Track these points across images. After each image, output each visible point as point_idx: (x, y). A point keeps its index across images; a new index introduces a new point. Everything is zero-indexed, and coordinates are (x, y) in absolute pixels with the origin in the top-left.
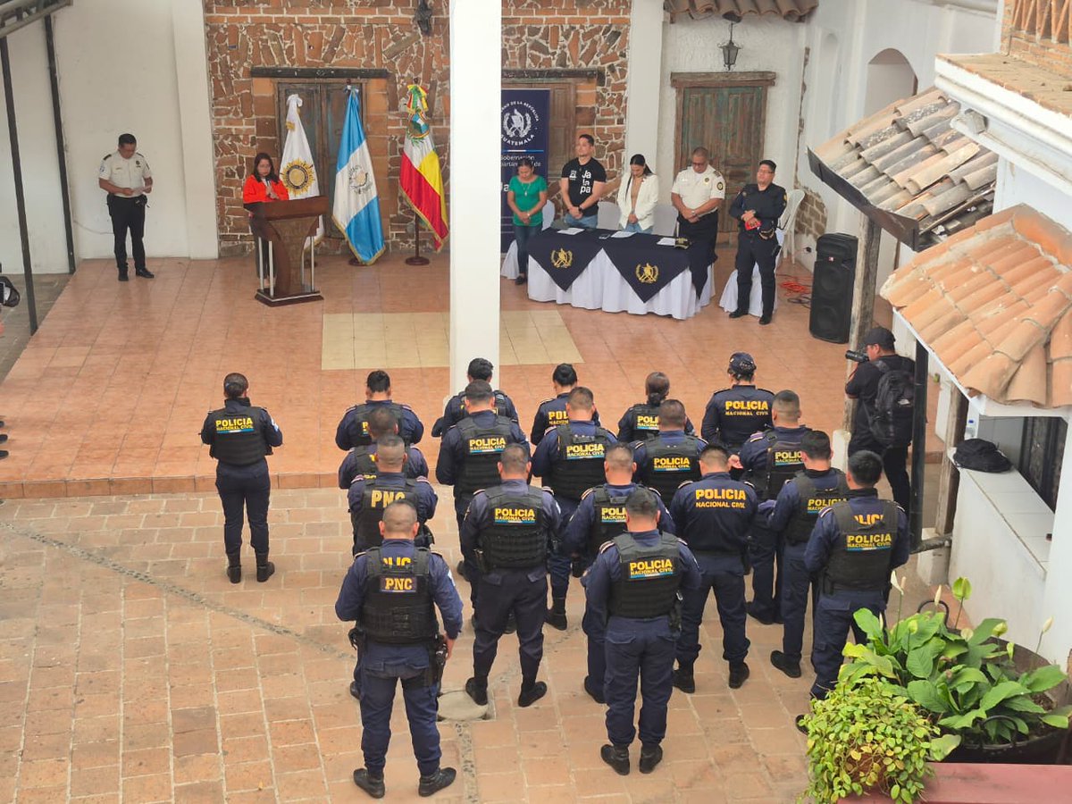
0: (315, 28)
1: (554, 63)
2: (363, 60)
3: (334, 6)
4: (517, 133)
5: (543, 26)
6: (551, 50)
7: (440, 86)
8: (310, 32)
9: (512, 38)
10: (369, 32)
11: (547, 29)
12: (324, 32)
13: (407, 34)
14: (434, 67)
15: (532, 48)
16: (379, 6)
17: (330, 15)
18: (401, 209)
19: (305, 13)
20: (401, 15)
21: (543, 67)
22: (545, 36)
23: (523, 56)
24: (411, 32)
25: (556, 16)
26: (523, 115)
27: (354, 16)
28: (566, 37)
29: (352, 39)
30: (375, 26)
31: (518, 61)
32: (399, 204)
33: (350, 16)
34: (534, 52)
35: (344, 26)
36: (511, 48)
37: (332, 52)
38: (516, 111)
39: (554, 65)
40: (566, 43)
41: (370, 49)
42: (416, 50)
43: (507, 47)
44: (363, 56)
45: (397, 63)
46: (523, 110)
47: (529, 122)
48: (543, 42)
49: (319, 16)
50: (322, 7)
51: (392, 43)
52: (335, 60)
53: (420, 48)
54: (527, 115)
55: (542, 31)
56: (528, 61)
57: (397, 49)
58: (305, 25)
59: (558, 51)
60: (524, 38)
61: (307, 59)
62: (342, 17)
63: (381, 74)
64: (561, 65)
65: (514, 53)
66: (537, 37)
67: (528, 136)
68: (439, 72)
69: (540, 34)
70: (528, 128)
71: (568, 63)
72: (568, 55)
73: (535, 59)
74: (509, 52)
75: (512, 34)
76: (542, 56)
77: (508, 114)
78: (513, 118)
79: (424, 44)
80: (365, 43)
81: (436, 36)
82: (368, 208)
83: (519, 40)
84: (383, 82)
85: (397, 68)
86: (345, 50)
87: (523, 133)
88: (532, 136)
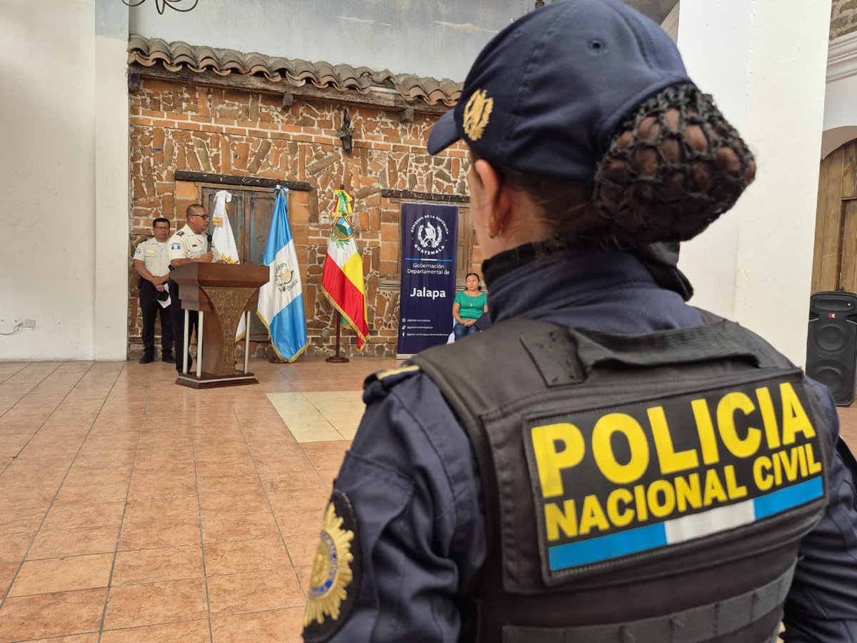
0: (242, 139)
1: (455, 190)
2: (287, 174)
3: (262, 121)
4: (430, 243)
5: (447, 158)
6: (452, 179)
7: (358, 203)
8: (236, 142)
9: (420, 165)
10: (294, 148)
11: (449, 161)
12: (251, 144)
13: (329, 154)
14: (352, 185)
15: (437, 175)
16: (304, 125)
17: (257, 129)
18: (317, 315)
19: (233, 125)
20: (323, 135)
21: (446, 193)
22: (448, 167)
23: (429, 182)
24: (333, 152)
25: (458, 150)
26: (435, 227)
27: (280, 131)
28: (466, 169)
29: (278, 153)
30: (299, 144)
31: (425, 186)
32: (316, 310)
33: (277, 132)
34: (438, 179)
35: (270, 141)
36: (420, 174)
37: (258, 164)
38: (429, 224)
39: (455, 192)
40: (465, 174)
41: (294, 164)
42: (336, 169)
43: (417, 174)
44: (287, 169)
45: (319, 179)
46: (435, 224)
47: (440, 235)
48: (446, 171)
49: (247, 129)
50: (249, 120)
51: (315, 161)
52: (260, 171)
53: (341, 168)
54: (439, 228)
55: (446, 162)
56: (434, 187)
57: (320, 166)
58: (233, 136)
59: (459, 181)
60: (430, 166)
61: (233, 168)
62: (269, 132)
63: (304, 188)
64: (461, 193)
65: (422, 179)
66: (441, 167)
67: (439, 247)
68: (357, 190)
69: (444, 165)
70: (439, 239)
71: (466, 191)
72: (467, 185)
73: (439, 185)
74: (417, 177)
75: (420, 162)
76: (446, 184)
77: (422, 226)
78: (426, 229)
79: (344, 164)
80: (289, 158)
81: (355, 157)
82: (292, 306)
83: (426, 168)
84: (305, 195)
85: (319, 183)
86: (271, 163)
87: (435, 244)
88: (443, 247)
